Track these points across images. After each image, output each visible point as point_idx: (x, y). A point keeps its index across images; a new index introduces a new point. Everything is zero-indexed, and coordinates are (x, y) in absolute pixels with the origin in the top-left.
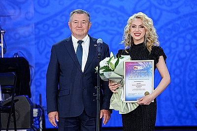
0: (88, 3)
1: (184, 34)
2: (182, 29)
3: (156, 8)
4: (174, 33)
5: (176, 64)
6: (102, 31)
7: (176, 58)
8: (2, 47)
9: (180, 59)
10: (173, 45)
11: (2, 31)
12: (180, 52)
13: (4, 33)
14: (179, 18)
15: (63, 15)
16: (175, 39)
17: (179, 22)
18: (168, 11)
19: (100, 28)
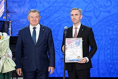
0: (59, 6)
1: (113, 25)
2: (112, 22)
3: (97, 9)
4: (107, 24)
5: (108, 42)
6: (66, 22)
7: (108, 38)
8: (10, 30)
9: (111, 39)
10: (107, 31)
11: (10, 21)
12: (111, 35)
13: (11, 22)
14: (110, 16)
15: (44, 13)
16: (108, 28)
17: (110, 18)
18: (104, 12)
19: (65, 20)
